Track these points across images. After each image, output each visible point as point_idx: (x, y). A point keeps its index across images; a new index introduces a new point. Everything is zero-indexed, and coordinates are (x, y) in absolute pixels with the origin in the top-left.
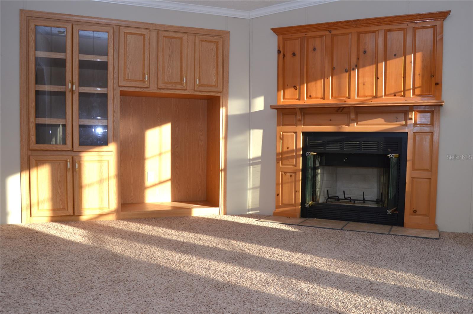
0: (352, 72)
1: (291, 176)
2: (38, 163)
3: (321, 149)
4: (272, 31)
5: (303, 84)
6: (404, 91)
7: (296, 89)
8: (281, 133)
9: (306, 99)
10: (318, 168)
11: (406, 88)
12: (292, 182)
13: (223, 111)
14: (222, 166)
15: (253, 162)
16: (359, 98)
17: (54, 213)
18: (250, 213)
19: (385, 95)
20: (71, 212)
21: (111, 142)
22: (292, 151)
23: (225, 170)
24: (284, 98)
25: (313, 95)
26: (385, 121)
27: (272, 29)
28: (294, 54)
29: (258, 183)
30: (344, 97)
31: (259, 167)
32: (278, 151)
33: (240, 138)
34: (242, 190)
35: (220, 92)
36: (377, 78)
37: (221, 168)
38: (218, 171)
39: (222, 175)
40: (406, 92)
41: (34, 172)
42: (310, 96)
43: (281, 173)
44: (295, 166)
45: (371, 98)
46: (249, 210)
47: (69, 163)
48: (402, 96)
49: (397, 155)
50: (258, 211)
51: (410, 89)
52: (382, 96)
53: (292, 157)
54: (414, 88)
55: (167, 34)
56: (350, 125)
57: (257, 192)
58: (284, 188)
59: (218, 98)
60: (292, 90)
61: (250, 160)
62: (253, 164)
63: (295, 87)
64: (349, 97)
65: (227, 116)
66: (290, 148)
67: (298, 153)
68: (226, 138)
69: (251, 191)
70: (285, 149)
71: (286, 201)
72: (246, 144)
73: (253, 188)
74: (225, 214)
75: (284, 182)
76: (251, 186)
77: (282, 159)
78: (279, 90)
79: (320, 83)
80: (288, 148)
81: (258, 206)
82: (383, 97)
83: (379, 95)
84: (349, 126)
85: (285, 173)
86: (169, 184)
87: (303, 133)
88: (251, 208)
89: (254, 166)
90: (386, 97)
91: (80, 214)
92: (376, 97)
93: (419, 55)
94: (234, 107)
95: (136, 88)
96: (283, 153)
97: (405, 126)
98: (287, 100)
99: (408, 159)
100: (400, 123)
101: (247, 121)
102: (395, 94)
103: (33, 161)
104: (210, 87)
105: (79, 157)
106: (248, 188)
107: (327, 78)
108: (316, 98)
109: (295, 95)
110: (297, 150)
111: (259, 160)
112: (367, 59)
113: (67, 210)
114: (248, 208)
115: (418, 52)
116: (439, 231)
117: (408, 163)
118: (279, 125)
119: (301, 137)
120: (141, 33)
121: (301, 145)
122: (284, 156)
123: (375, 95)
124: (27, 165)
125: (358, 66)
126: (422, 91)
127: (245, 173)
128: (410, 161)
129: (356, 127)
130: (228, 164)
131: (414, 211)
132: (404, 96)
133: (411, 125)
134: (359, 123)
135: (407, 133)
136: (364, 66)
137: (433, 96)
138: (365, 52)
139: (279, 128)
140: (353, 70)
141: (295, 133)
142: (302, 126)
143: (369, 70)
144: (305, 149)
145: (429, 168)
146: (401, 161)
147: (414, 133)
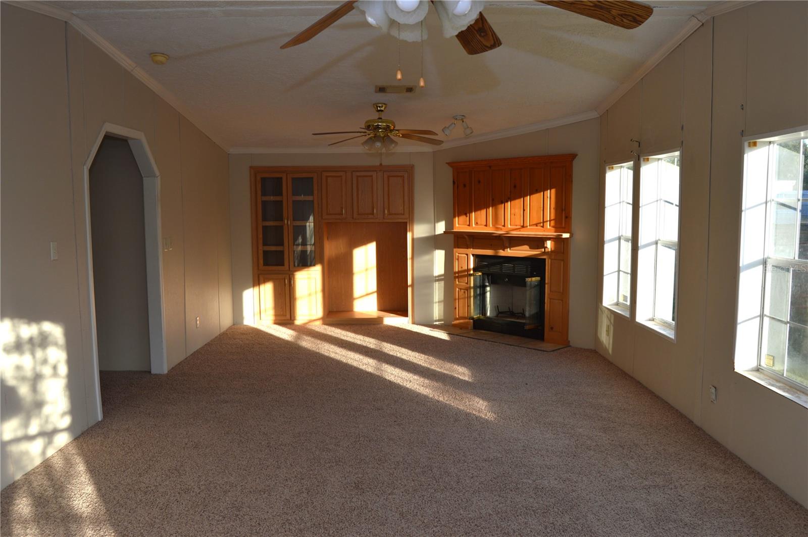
0: (506, 204)
1: (464, 292)
2: (265, 281)
3: (486, 270)
4: (447, 165)
5: (472, 212)
6: (543, 222)
7: (467, 216)
8: (457, 254)
9: (474, 225)
10: (486, 286)
11: (545, 220)
12: (465, 298)
13: (409, 235)
14: (410, 282)
15: (438, 279)
16: (511, 227)
17: (276, 318)
18: (437, 323)
19: (529, 226)
20: (288, 317)
21: (317, 264)
22: (464, 271)
23: (412, 285)
24: (458, 224)
25: (479, 223)
26: (530, 248)
27: (447, 163)
28: (465, 186)
29: (442, 298)
30: (500, 225)
31: (442, 283)
32: (455, 271)
33: (426, 258)
34: (429, 302)
35: (407, 219)
36: (524, 210)
37: (409, 284)
38: (407, 286)
39: (410, 290)
40: (545, 224)
41: (262, 287)
42: (477, 223)
43: (457, 289)
44: (467, 283)
45: (520, 227)
46: (436, 321)
47: (286, 280)
48: (541, 227)
49: (538, 278)
50: (443, 322)
51: (547, 221)
52: (527, 226)
53: (464, 276)
54: (550, 221)
55: (358, 174)
56: (505, 250)
57: (442, 305)
58: (460, 302)
59: (406, 224)
60: (464, 216)
61: (436, 277)
62: (438, 280)
63: (466, 214)
64: (504, 226)
65: (413, 239)
67: (469, 273)
68: (412, 258)
69: (437, 304)
70: (460, 269)
71: (461, 315)
72: (431, 262)
73: (439, 302)
74: (414, 323)
75: (460, 297)
76: (437, 301)
77: (458, 277)
78: (455, 217)
79: (484, 211)
80: (462, 268)
81: (442, 318)
82: (528, 227)
83: (525, 225)
84: (504, 251)
85: (461, 289)
86: (375, 295)
87: (473, 255)
88: (437, 319)
89: (440, 282)
90: (531, 227)
91: (294, 319)
92: (523, 227)
93: (553, 191)
94: (419, 231)
95: (336, 219)
96: (459, 272)
97: (544, 253)
98: (460, 225)
99: (546, 282)
100: (541, 250)
101: (434, 242)
102: (536, 225)
103: (261, 278)
104: (398, 214)
105: (293, 276)
106: (435, 301)
107: (489, 207)
108: (481, 225)
109: (466, 221)
110: (468, 270)
111: (443, 277)
112: (517, 192)
113: (286, 316)
114: (435, 319)
115: (552, 188)
116: (570, 346)
117: (546, 286)
118: (455, 247)
119: (472, 258)
120: (339, 175)
121: (472, 266)
122: (460, 274)
123: (522, 224)
124: (258, 281)
125: (511, 198)
126: (556, 223)
127: (432, 288)
128: (548, 284)
129: (509, 252)
130: (415, 281)
131: (552, 328)
132: (543, 227)
133: (548, 252)
134: (511, 249)
135: (545, 259)
136: (515, 199)
137: (565, 228)
138: (515, 187)
139: (455, 250)
140: (507, 202)
141: (467, 255)
142: (472, 249)
143: (518, 202)
144: (475, 269)
145: (562, 291)
146: (542, 284)
147: (551, 259)
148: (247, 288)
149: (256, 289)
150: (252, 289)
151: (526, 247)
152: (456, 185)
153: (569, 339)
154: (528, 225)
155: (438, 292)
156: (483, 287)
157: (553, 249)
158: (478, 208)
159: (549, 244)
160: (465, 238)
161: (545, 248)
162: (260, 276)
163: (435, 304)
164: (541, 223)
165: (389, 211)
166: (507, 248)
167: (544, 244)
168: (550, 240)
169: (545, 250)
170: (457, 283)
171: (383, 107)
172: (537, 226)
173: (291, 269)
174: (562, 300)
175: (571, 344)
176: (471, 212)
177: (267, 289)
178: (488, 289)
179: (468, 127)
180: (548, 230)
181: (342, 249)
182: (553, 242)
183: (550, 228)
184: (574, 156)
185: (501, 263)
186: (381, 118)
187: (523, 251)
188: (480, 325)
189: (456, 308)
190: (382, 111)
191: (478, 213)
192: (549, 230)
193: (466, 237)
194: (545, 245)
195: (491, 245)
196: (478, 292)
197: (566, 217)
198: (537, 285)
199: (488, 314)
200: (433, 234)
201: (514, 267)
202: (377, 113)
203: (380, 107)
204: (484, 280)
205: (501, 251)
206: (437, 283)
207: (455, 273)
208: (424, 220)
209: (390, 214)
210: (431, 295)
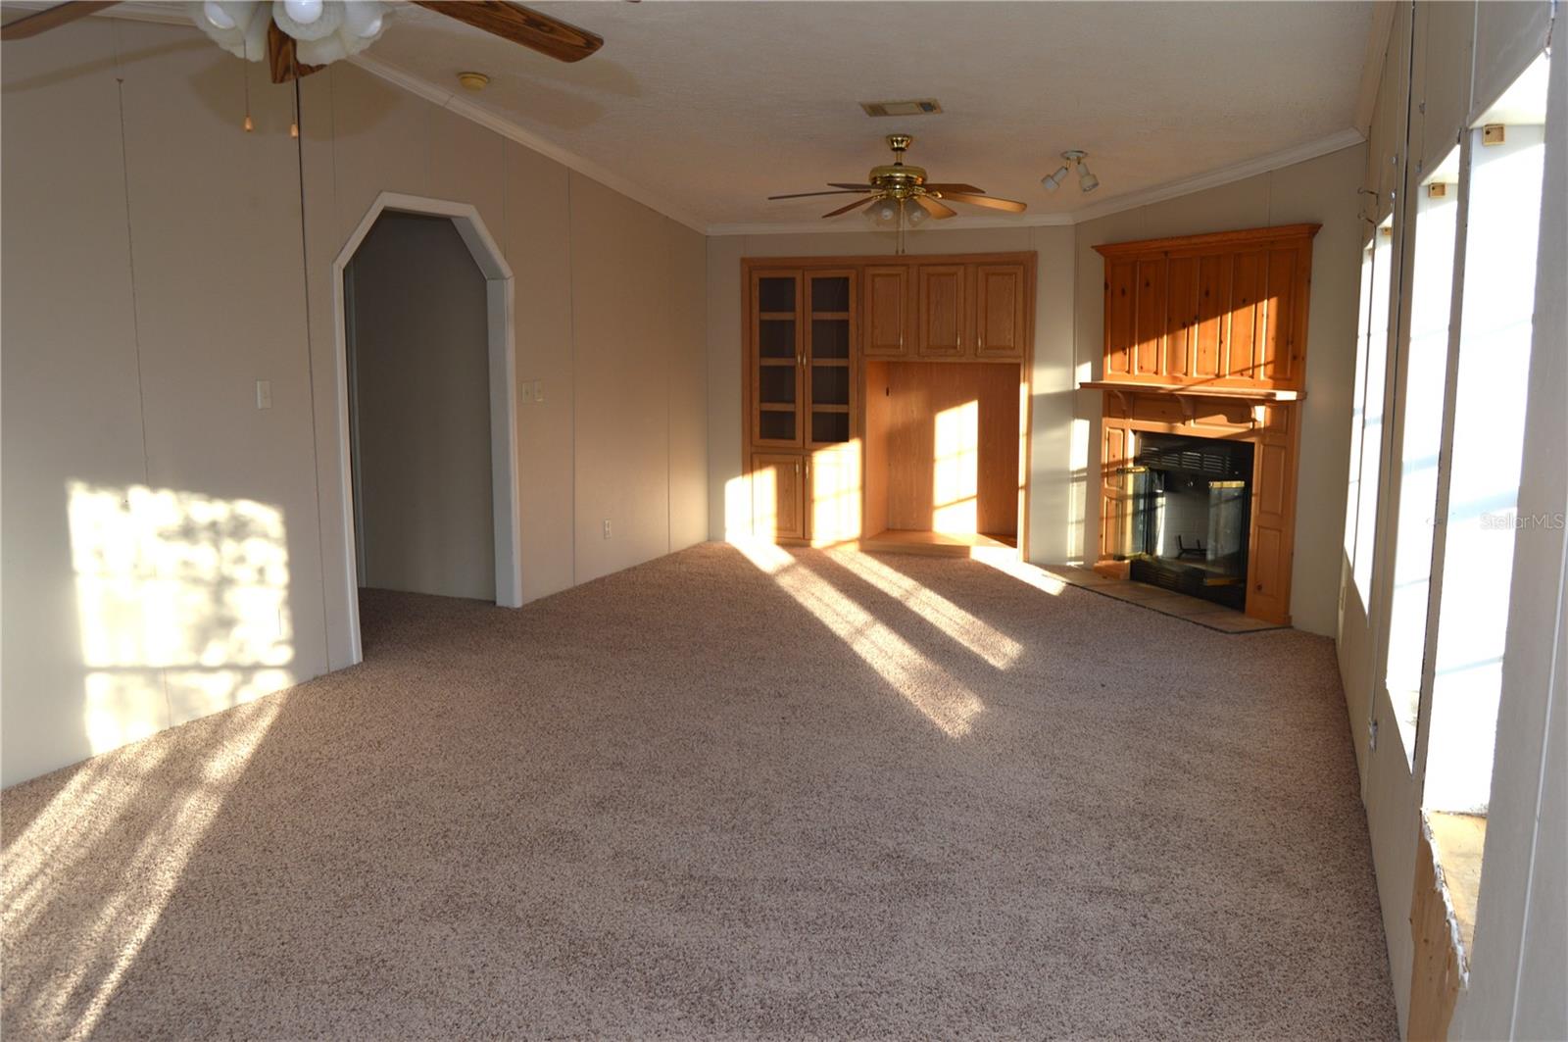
0: (1191, 329)
1: (1117, 505)
2: (762, 465)
3: (1155, 462)
4: (1093, 250)
5: (1134, 345)
6: (1254, 367)
7: (1125, 354)
8: (1108, 429)
9: (1136, 372)
10: (1157, 495)
11: (1256, 363)
12: (1118, 516)
13: (1024, 389)
14: (1022, 481)
15: (1077, 477)
16: (1199, 376)
17: (778, 534)
19: (1230, 374)
20: (799, 533)
21: (853, 437)
22: (1119, 463)
23: (1027, 487)
24: (1111, 368)
25: (1145, 367)
26: (1229, 421)
28: (1123, 292)
29: (1082, 515)
30: (1180, 372)
31: (1084, 485)
32: (1101, 462)
33: (1056, 434)
34: (1058, 521)
35: (1020, 357)
36: (1221, 342)
37: (1020, 485)
38: (1017, 489)
39: (1021, 495)
40: (1256, 370)
41: (758, 475)
42: (1142, 368)
43: (1106, 499)
44: (1122, 488)
45: (1213, 377)
46: (1071, 559)
47: (797, 467)
48: (1250, 377)
49: (1239, 484)
50: (1082, 563)
51: (1260, 365)
52: (1225, 376)
53: (1118, 473)
54: (1266, 365)
56: (1187, 423)
57: (1082, 528)
58: (1108, 525)
59: (1018, 366)
60: (1122, 354)
61: (1073, 473)
62: (1077, 480)
63: (1124, 349)
64: (1186, 374)
65: (1031, 398)
66: (1116, 459)
67: (1126, 467)
68: (1029, 434)
69: (1074, 525)
70: (1111, 459)
71: (1109, 551)
72: (1066, 442)
73: (1076, 523)
74: (1027, 560)
75: (1109, 515)
76: (1074, 520)
77: (1108, 475)
78: (1105, 354)
79: (1153, 344)
80: (1114, 456)
81: (1081, 554)
82: (1228, 377)
83: (1221, 373)
84: (1184, 424)
85: (1111, 499)
87: (1135, 432)
88: (1073, 555)
89: (1079, 483)
90: (1232, 378)
91: (810, 539)
92: (1218, 376)
93: (1274, 301)
94: (1044, 380)
95: (889, 356)
96: (1109, 465)
97: (1253, 432)
98: (1115, 372)
99: (1254, 491)
100: (1247, 425)
101: (1070, 404)
102: (1241, 372)
103: (756, 462)
104: (1004, 348)
105: (810, 456)
106: (1070, 521)
107: (1162, 336)
108: (1148, 371)
109: (1123, 364)
110: (1124, 461)
111: (1085, 474)
112: (1211, 305)
113: (795, 531)
114: (1069, 555)
115: (1272, 296)
116: (1291, 627)
117: (1253, 499)
118: (1104, 416)
119: (1131, 438)
120: (894, 272)
121: (1131, 453)
122: (1111, 470)
123: (1217, 372)
124: (750, 466)
125: (1200, 318)
126: (1275, 371)
127: (1065, 494)
128: (1256, 495)
129: (1193, 428)
130: (1032, 477)
131: (1260, 588)
132: (1252, 377)
133: (1260, 429)
134: (1197, 421)
135: (1253, 444)
136: (1206, 319)
137: (1290, 380)
138: (1207, 293)
139: (1104, 420)
140: (1193, 324)
141: (1123, 430)
142: (1131, 420)
143: (1212, 324)
144: (1137, 461)
145: (1280, 511)
146: (1245, 495)
147: (1265, 445)
148: (734, 476)
149: (747, 478)
150: (740, 478)
151: (1222, 418)
152: (1110, 289)
153: (1291, 613)
154: (1227, 372)
155: (1076, 500)
156: (1151, 497)
157: (1268, 424)
158: (1144, 338)
159: (1261, 414)
160: (1118, 397)
161: (1254, 421)
162: (754, 456)
163: (1070, 526)
164: (1249, 369)
165: (985, 340)
166: (1190, 419)
167: (1250, 413)
168: (1263, 405)
169: (1254, 425)
170: (1106, 486)
171: (904, 143)
172: (1242, 375)
173: (806, 447)
174: (1280, 531)
175: (1293, 624)
176: (1132, 345)
177: (766, 480)
178: (1161, 501)
179: (1088, 174)
180: (1259, 384)
181: (915, 413)
182: (1269, 410)
183: (1267, 380)
184: (1314, 229)
185: (1179, 450)
186: (900, 164)
187: (1214, 427)
188: (1143, 572)
189: (1102, 536)
190: (902, 149)
191: (1144, 346)
192: (1262, 385)
193: (1120, 395)
194: (1253, 416)
195: (1163, 412)
196: (1141, 507)
197: (1294, 358)
198: (1236, 498)
199: (1160, 551)
200: (1071, 388)
201: (1202, 459)
202: (895, 153)
203: (897, 141)
204: (1152, 481)
205: (1179, 425)
206: (1075, 484)
207: (1103, 466)
208: (1054, 360)
209: (987, 347)
210: (1062, 507)
